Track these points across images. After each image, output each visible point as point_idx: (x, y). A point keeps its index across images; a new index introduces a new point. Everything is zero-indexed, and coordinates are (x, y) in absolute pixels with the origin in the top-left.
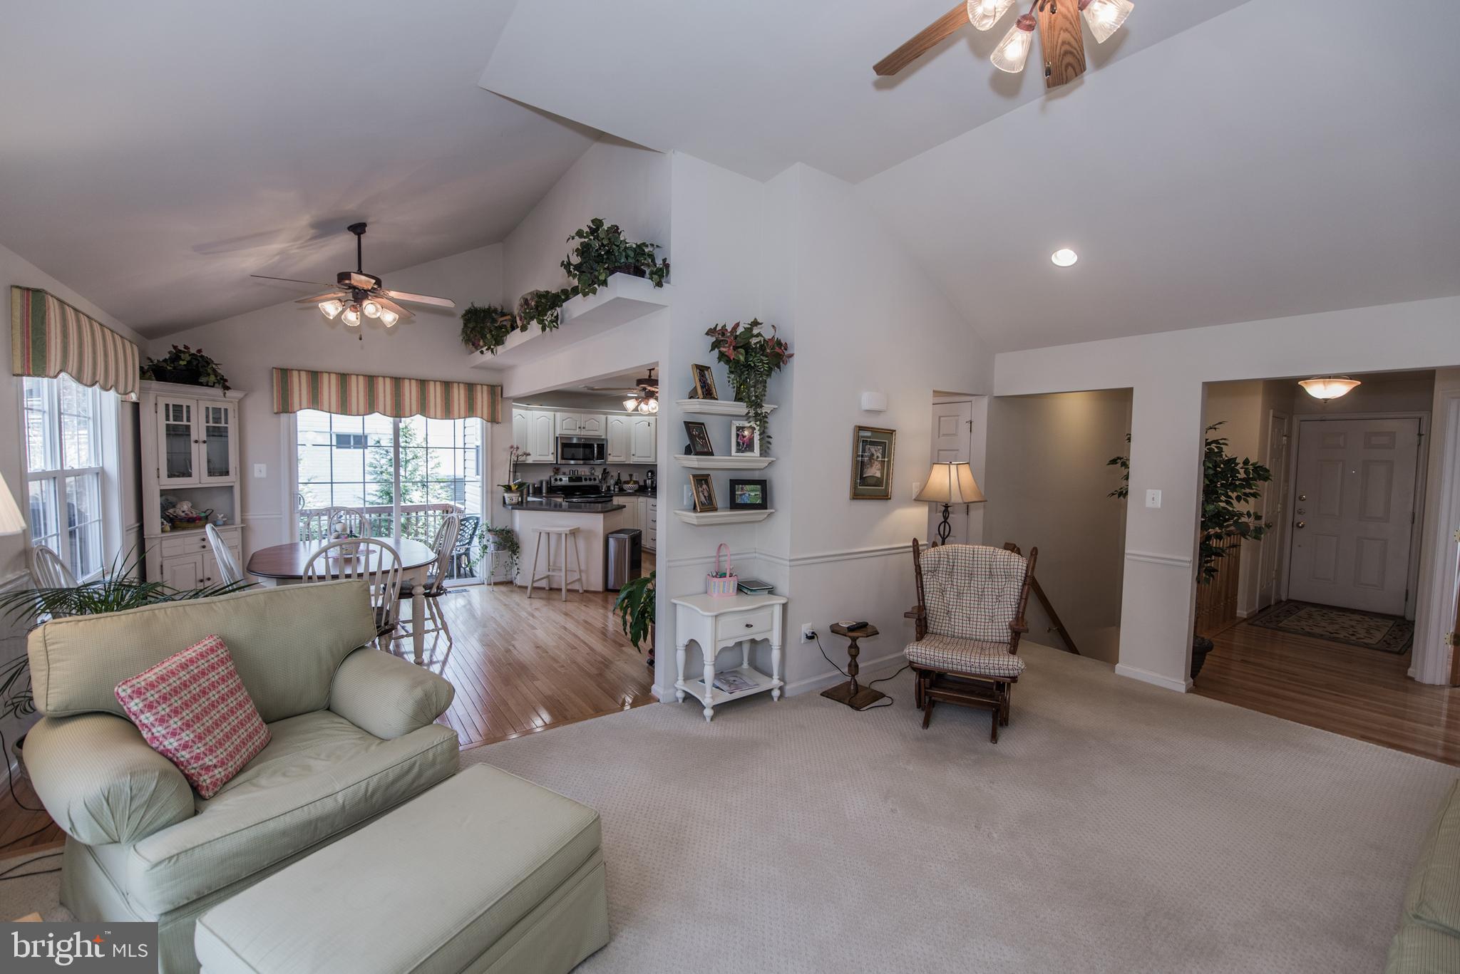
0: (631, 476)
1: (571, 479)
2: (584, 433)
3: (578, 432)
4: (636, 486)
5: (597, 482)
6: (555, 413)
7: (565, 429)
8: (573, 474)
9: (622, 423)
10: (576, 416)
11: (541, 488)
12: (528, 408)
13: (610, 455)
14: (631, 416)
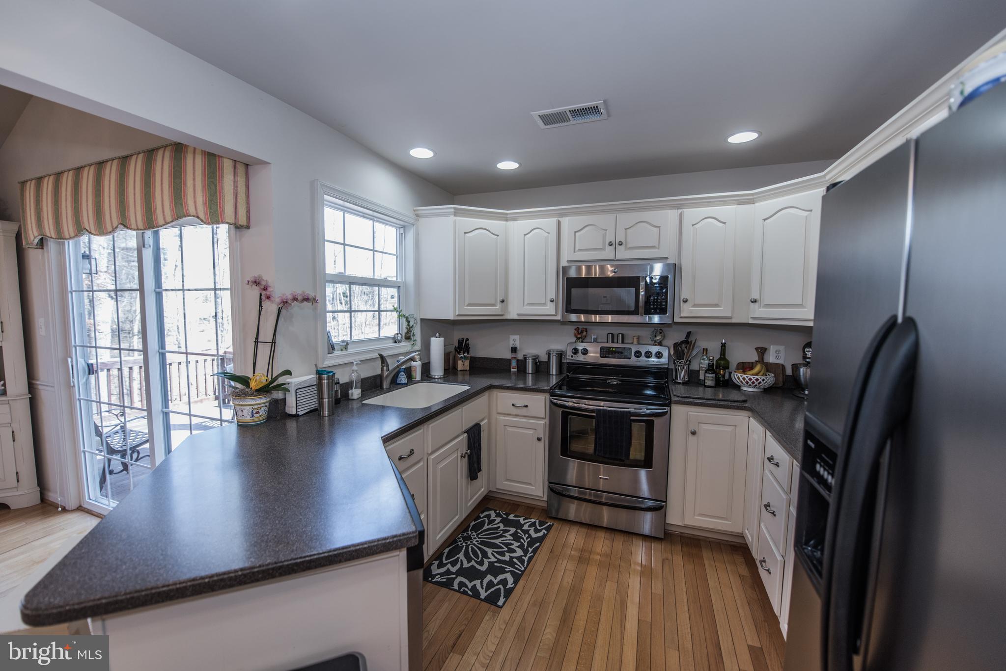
0: (762, 351)
1: (606, 352)
2: (622, 253)
3: (608, 253)
4: (770, 379)
5: (664, 360)
6: (559, 219)
7: (580, 250)
8: (613, 342)
9: (725, 223)
10: (605, 220)
11: (548, 363)
12: (508, 216)
13: (685, 301)
14: (752, 202)
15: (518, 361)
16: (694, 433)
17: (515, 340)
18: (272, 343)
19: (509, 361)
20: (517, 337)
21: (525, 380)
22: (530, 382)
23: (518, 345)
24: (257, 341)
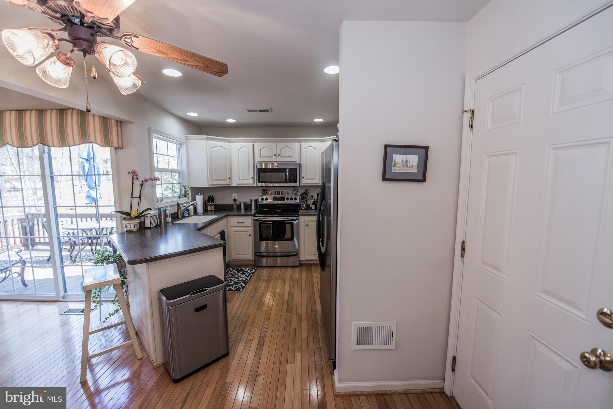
1: (275, 199)
2: (280, 159)
3: (274, 159)
5: (298, 201)
6: (254, 143)
7: (263, 157)
8: (278, 194)
9: (315, 149)
10: (272, 145)
11: (251, 205)
12: (231, 141)
13: (303, 178)
14: (324, 142)
15: (237, 205)
16: (307, 225)
17: (235, 196)
18: (139, 198)
19: (232, 206)
20: (236, 194)
21: (241, 212)
22: (243, 212)
23: (236, 198)
24: (132, 197)
